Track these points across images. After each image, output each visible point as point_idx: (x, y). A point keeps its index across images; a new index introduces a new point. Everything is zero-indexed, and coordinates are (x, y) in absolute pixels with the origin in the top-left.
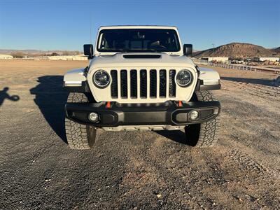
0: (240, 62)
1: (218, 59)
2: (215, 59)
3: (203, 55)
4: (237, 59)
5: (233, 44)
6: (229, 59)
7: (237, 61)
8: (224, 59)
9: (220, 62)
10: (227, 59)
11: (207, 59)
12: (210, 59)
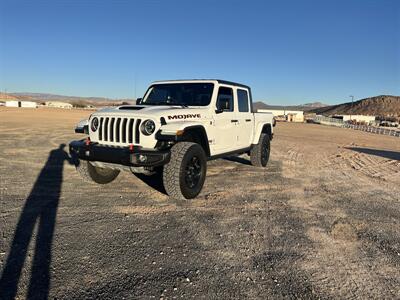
0: (393, 124)
1: (359, 118)
2: (353, 117)
3: (335, 111)
4: (389, 120)
5: (383, 98)
6: (377, 119)
7: (389, 123)
8: (369, 119)
9: (363, 123)
10: (373, 118)
11: (342, 118)
12: (346, 118)
